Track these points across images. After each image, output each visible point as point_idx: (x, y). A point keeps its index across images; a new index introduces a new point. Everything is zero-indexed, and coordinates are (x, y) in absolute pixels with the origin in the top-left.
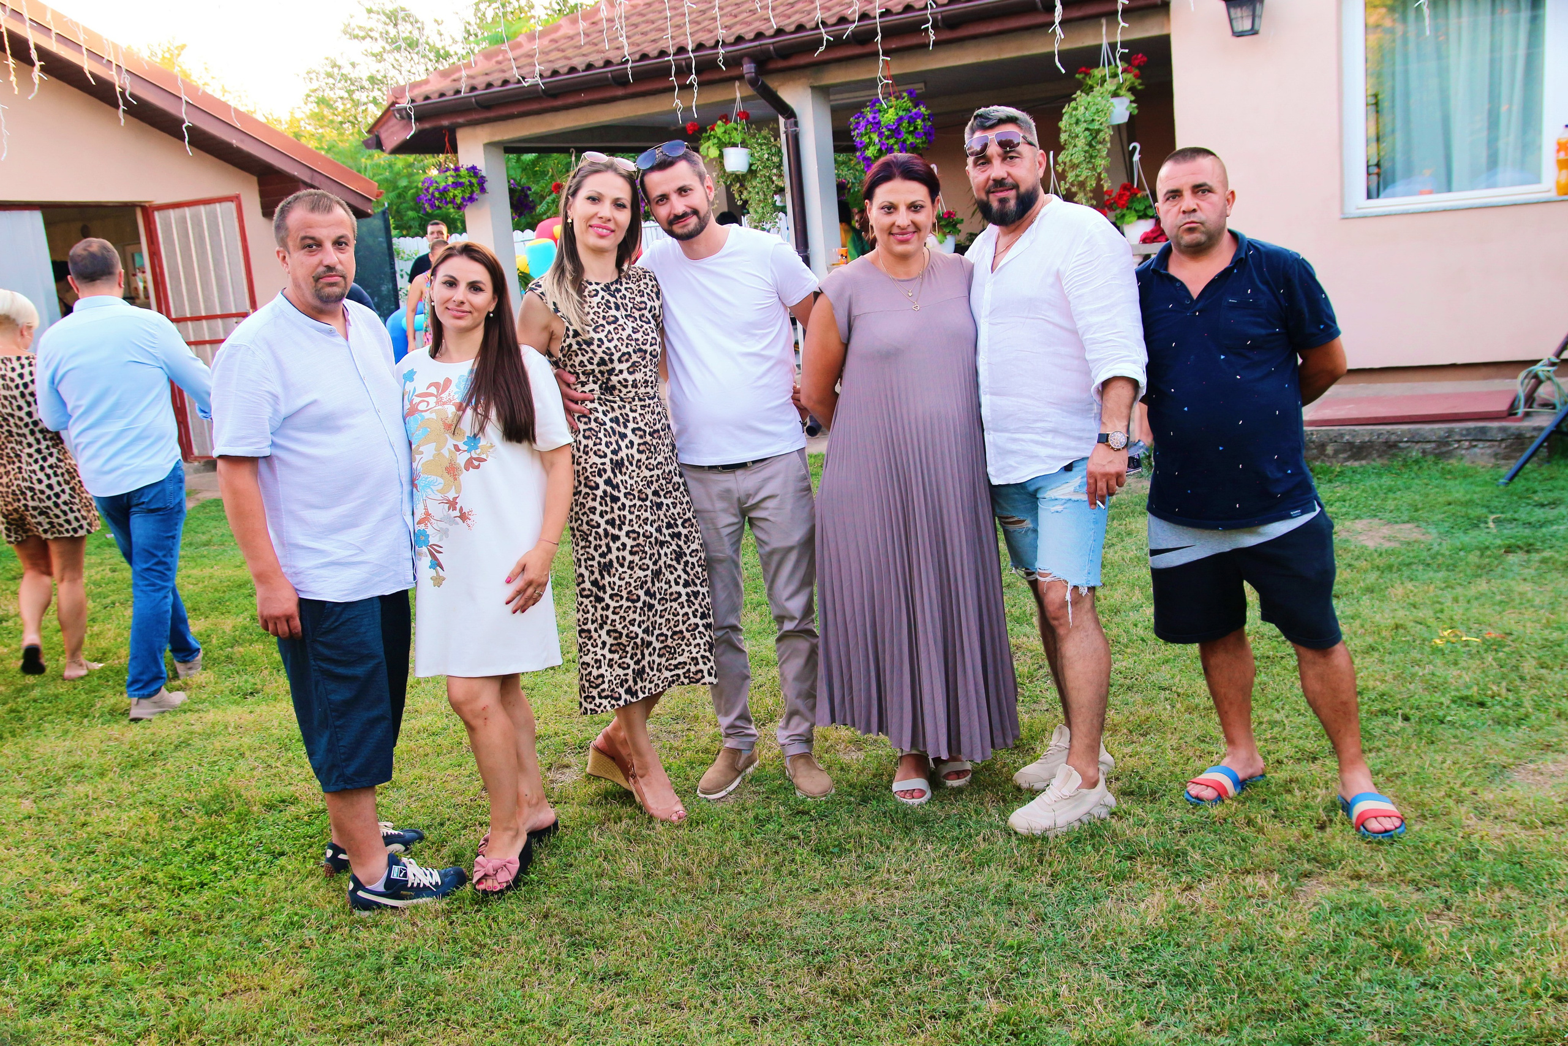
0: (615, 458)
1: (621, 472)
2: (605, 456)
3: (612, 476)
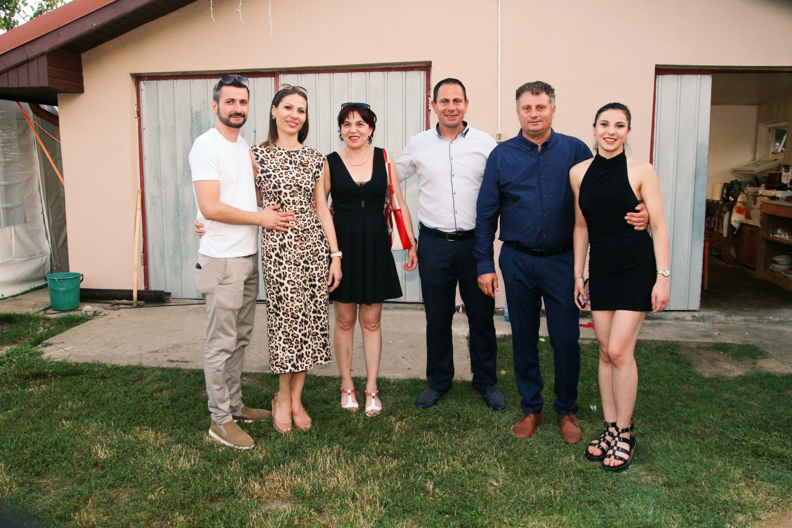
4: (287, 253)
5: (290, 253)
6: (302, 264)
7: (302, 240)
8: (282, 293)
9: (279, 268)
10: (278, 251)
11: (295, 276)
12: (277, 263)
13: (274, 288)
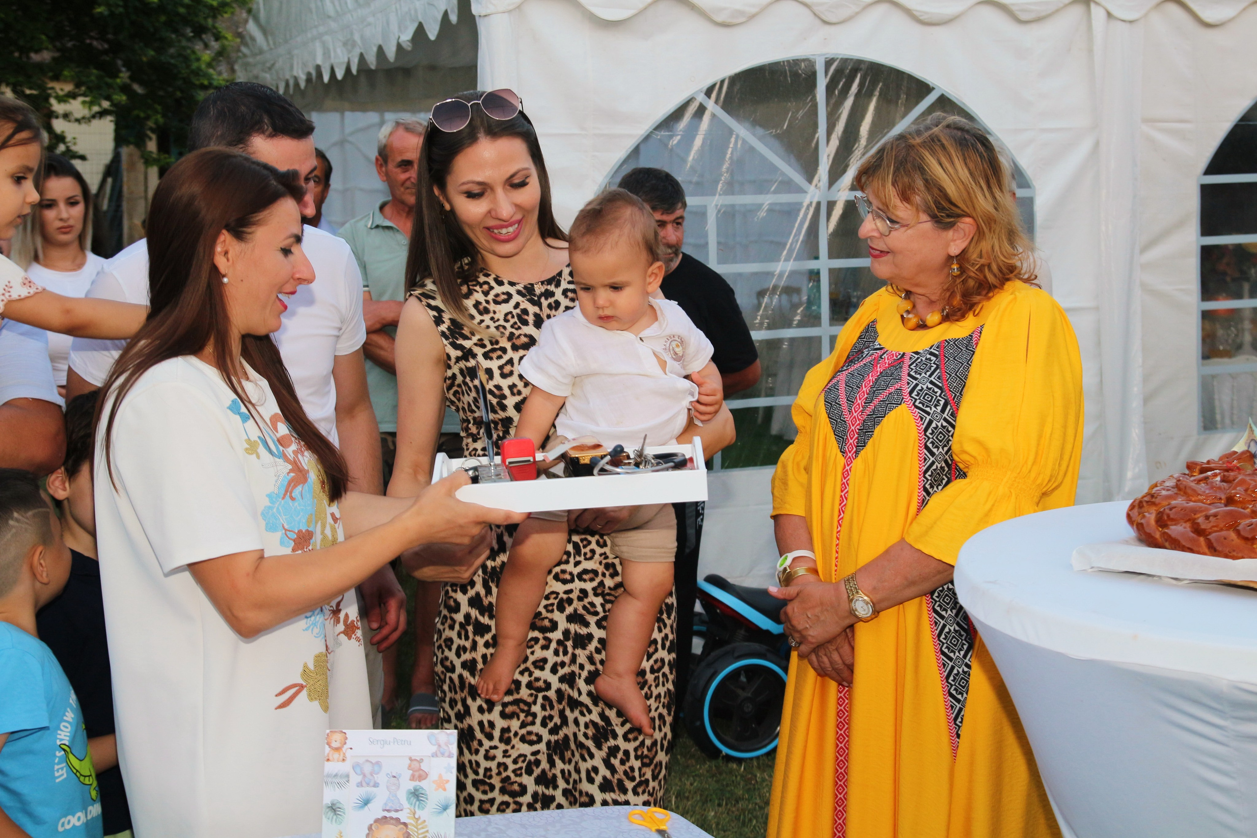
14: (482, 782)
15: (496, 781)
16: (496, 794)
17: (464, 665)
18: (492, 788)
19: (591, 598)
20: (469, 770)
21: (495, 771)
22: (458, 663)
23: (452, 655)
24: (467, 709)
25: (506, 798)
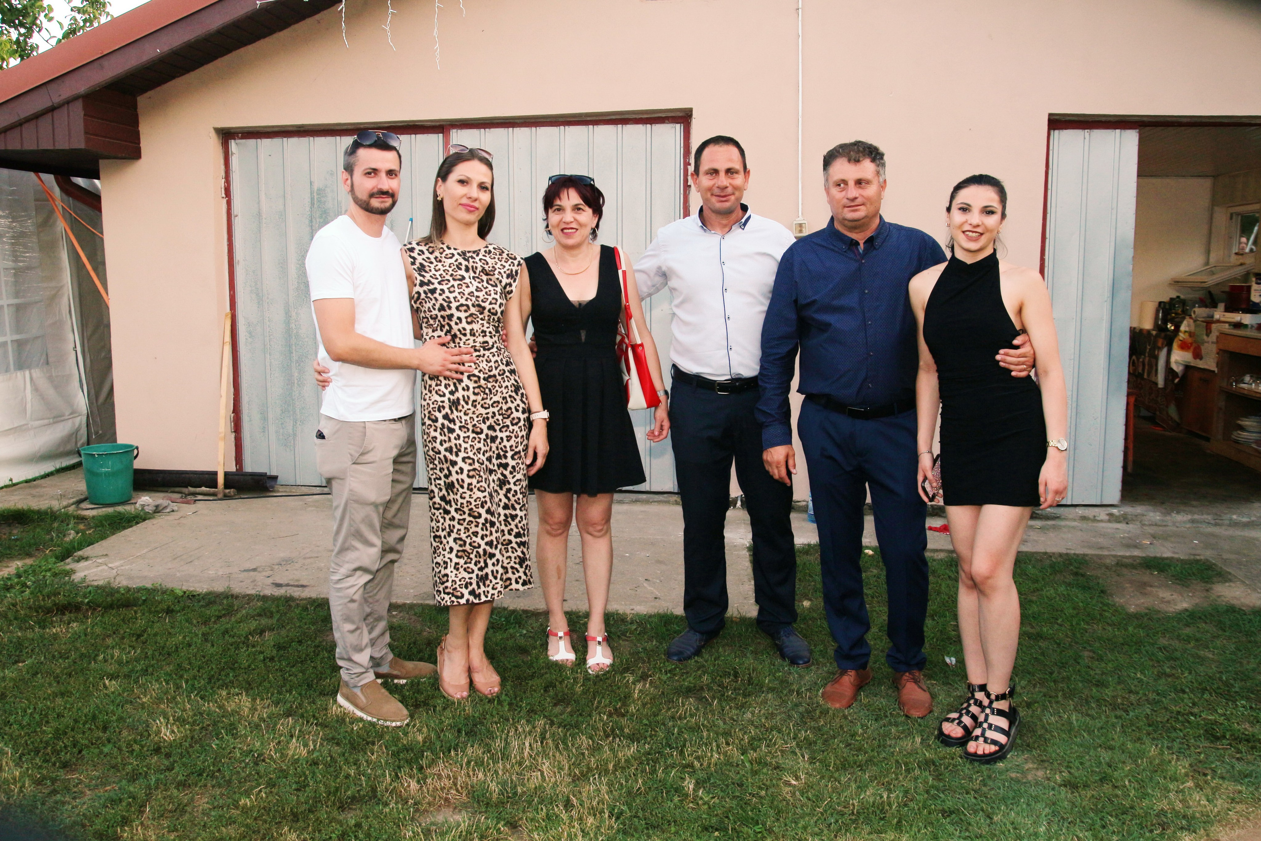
0: (452, 397)
1: (457, 410)
2: (444, 395)
3: (449, 412)
4: (462, 414)
5: (465, 414)
6: (486, 431)
7: (485, 393)
8: (454, 478)
9: (449, 438)
10: (447, 410)
11: (475, 451)
12: (446, 430)
13: (441, 470)
14: (460, 510)
15: (466, 510)
16: (466, 516)
17: (446, 450)
18: (464, 513)
19: (497, 417)
20: (453, 503)
21: (465, 505)
22: (442, 449)
23: (438, 445)
24: (450, 472)
25: (471, 519)
